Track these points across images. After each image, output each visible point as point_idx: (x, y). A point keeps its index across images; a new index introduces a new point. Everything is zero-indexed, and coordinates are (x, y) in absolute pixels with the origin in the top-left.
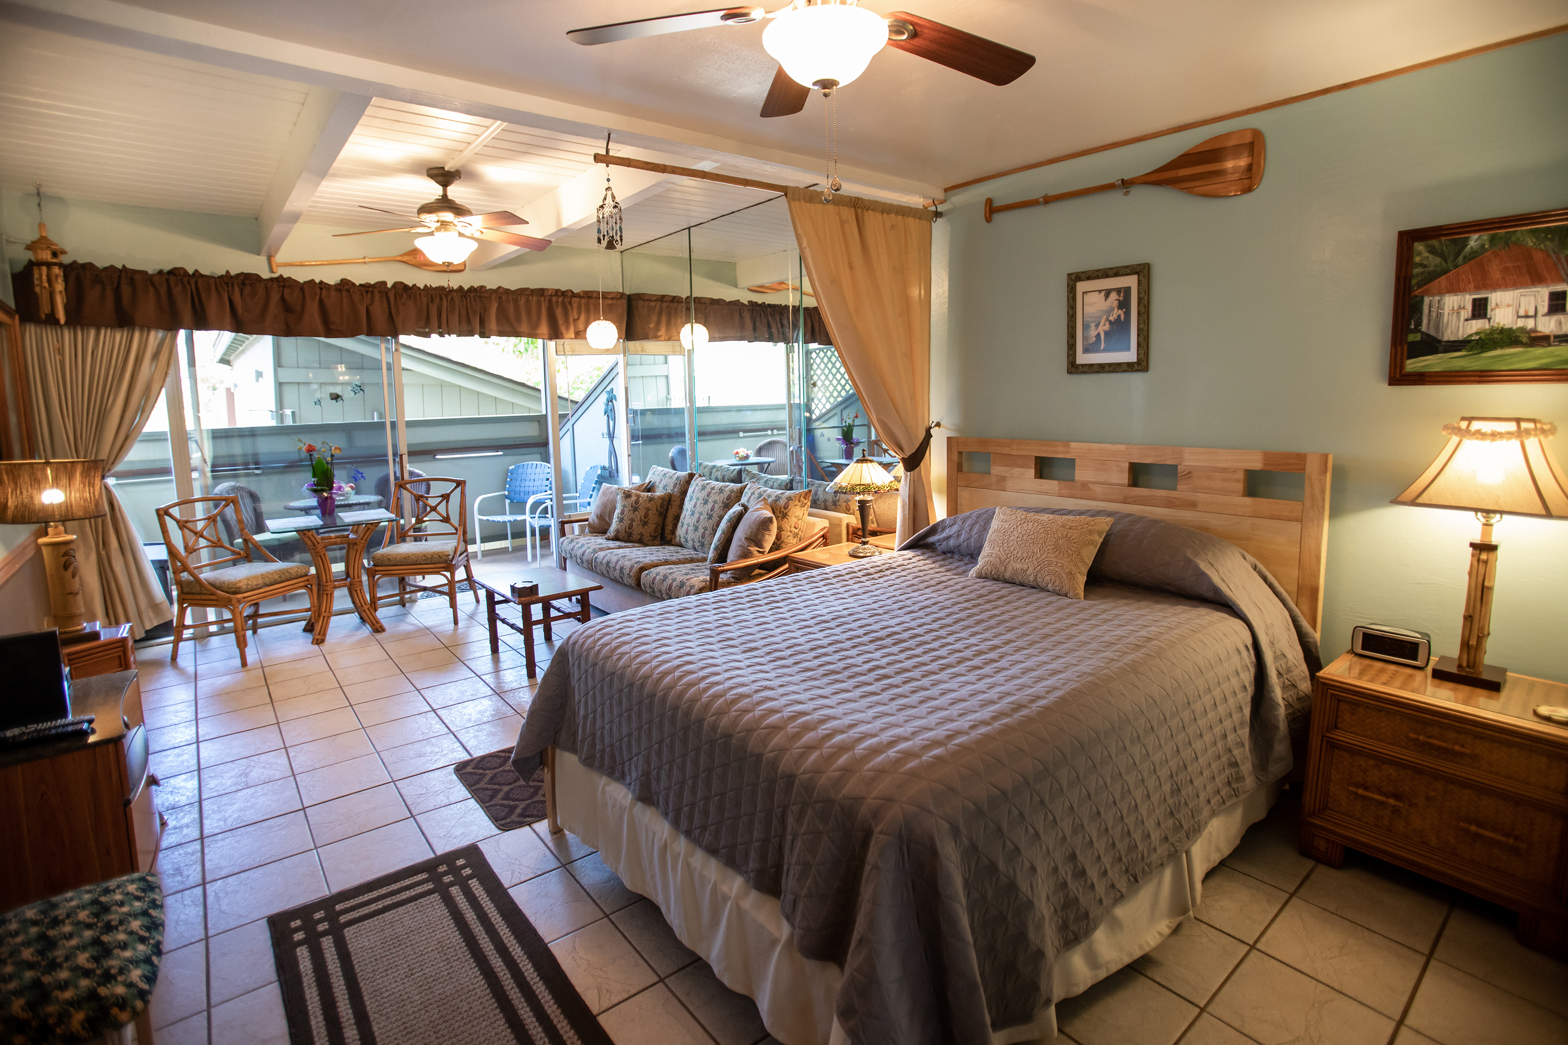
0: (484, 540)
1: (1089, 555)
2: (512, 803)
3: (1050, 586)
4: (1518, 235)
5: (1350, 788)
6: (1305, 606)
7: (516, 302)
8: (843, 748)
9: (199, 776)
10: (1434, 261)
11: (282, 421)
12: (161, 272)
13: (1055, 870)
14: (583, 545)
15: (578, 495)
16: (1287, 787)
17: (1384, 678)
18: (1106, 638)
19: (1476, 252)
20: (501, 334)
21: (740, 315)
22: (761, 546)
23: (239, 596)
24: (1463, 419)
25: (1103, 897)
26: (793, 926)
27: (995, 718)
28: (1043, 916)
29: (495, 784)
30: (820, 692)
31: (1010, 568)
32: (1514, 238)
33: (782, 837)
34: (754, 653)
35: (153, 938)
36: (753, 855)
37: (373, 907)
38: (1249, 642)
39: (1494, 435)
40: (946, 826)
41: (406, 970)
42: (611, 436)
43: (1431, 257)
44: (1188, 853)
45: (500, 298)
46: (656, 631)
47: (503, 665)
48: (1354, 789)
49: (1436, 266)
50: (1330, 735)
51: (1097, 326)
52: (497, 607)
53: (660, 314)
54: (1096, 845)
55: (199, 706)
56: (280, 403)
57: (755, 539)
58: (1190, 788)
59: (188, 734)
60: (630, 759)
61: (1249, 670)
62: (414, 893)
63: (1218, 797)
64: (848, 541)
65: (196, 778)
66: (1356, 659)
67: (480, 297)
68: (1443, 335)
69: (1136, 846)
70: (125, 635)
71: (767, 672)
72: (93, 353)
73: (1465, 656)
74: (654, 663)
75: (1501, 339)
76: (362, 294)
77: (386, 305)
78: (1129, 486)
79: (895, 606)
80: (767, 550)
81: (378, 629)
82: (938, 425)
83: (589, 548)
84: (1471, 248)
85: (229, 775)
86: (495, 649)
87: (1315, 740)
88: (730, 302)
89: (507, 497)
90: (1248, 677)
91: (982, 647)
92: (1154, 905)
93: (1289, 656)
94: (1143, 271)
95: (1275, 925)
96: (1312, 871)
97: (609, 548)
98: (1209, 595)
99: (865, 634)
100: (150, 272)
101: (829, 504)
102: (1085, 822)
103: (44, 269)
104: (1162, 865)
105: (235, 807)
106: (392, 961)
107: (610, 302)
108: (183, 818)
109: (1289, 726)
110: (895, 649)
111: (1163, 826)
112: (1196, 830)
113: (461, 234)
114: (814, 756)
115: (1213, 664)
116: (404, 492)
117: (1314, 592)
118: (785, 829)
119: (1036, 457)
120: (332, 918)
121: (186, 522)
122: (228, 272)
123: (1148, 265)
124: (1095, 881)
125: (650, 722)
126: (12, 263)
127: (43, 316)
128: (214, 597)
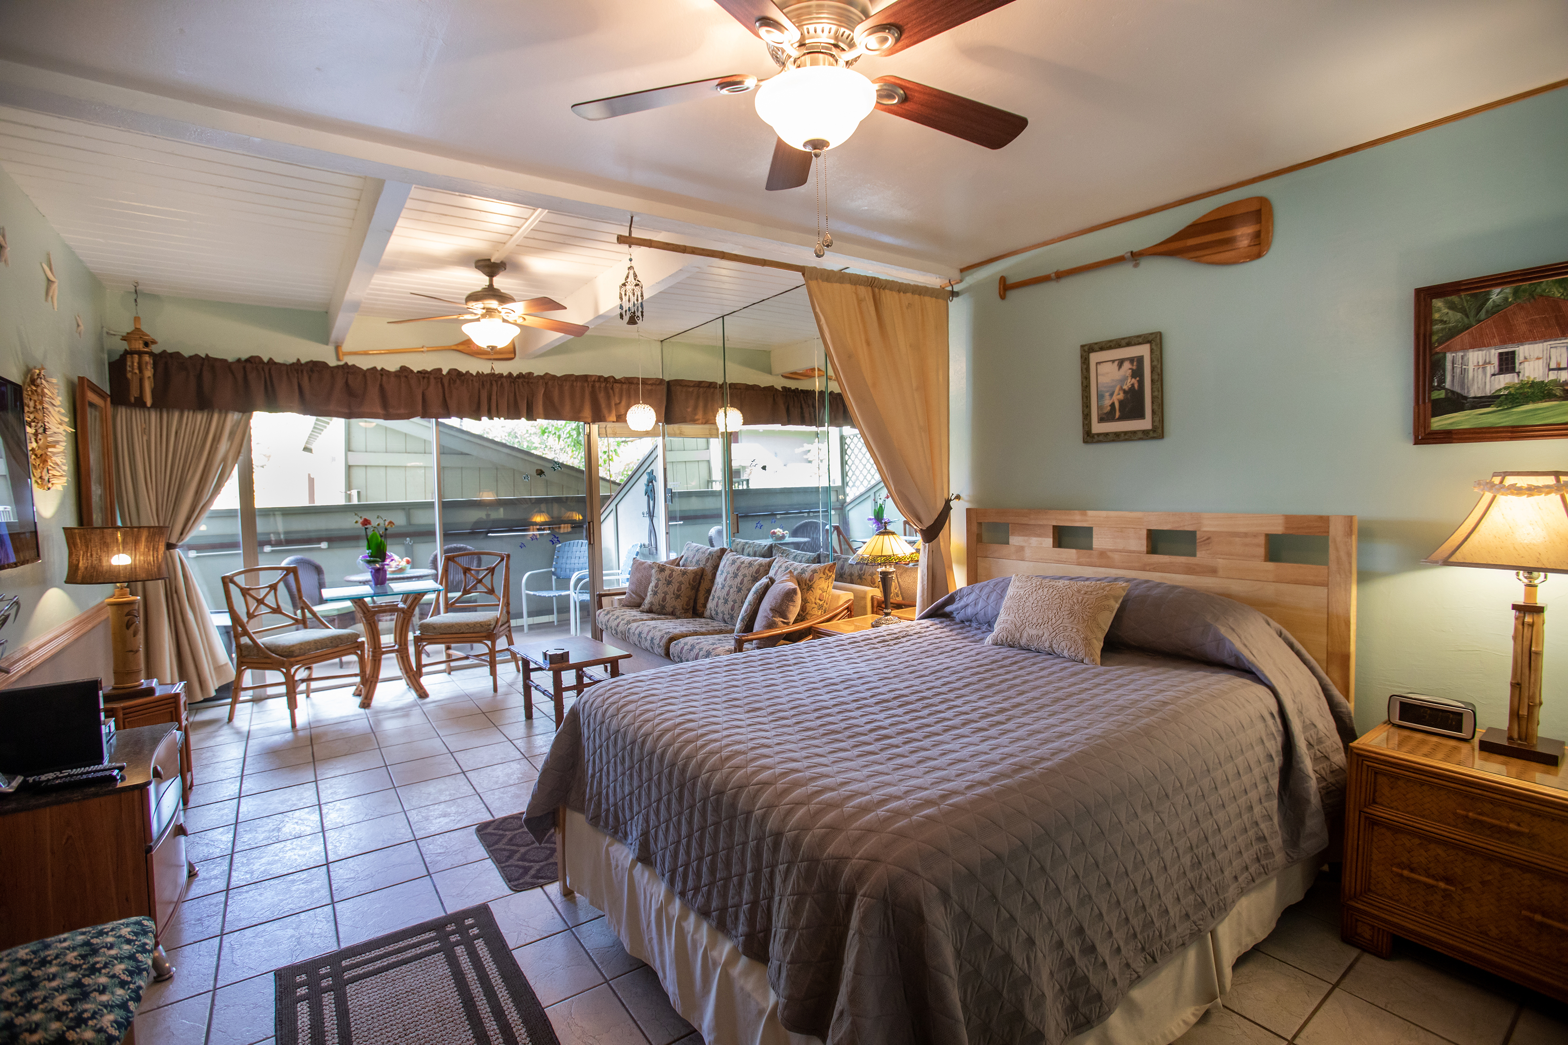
0: (531, 614)
1: (1106, 620)
2: (527, 864)
3: (1065, 652)
4: (1543, 286)
5: (1394, 869)
6: (1336, 675)
7: (561, 387)
8: (831, 805)
9: (236, 829)
10: (1454, 317)
11: (350, 500)
12: (239, 360)
13: (1060, 944)
14: (618, 617)
15: (620, 571)
16: (1326, 868)
17: (1426, 749)
18: (1120, 702)
19: (1499, 306)
20: (547, 417)
21: (774, 400)
22: (785, 617)
23: (292, 659)
24: (1495, 474)
25: (1117, 977)
26: (778, 995)
27: (994, 779)
28: (1043, 995)
29: (513, 845)
30: (817, 750)
31: (1025, 635)
32: (1539, 290)
33: (771, 899)
34: (757, 713)
35: (135, 983)
36: (742, 918)
37: (378, 964)
38: (1275, 709)
39: (1531, 490)
40: (935, 890)
41: (401, 1030)
42: (651, 515)
43: (1451, 312)
44: (1213, 933)
45: (546, 384)
46: (665, 691)
47: (537, 731)
48: (1399, 871)
49: (1456, 321)
50: (1369, 811)
51: (1112, 395)
52: (532, 674)
53: (698, 398)
54: (1106, 918)
55: (247, 763)
56: (349, 486)
57: (780, 610)
58: (1212, 862)
59: (232, 789)
60: (632, 818)
61: (1275, 739)
62: (419, 952)
63: (1246, 874)
64: (873, 613)
65: (233, 831)
66: (1393, 730)
67: (528, 383)
68: (1468, 392)
69: (1152, 922)
70: (178, 691)
71: (767, 731)
72: (176, 433)
73: (1516, 727)
74: (656, 721)
75: (1533, 393)
76: (419, 380)
77: (441, 390)
78: (1148, 552)
79: (907, 670)
80: (792, 620)
81: (422, 694)
82: (958, 497)
83: (623, 620)
84: (1494, 301)
85: (263, 829)
86: (529, 716)
87: (1352, 817)
88: (765, 388)
89: (554, 573)
90: (1275, 746)
91: (990, 709)
92: (1178, 990)
93: (1320, 726)
94: (1155, 340)
95: (1315, 1019)
96: (1356, 960)
97: (642, 620)
98: (1231, 661)
99: (872, 696)
100: (230, 360)
101: (855, 577)
102: (1093, 893)
103: (136, 357)
104: (1183, 944)
105: (263, 861)
106: (388, 1020)
107: (649, 387)
108: (213, 869)
109: (1322, 801)
110: (900, 711)
111: (1183, 902)
112: (1222, 909)
113: (504, 321)
114: (801, 812)
115: (1235, 731)
117: (1345, 659)
118: (773, 891)
119: (1054, 526)
120: (337, 974)
121: (249, 589)
122: (298, 360)
123: (1160, 334)
124: (1107, 959)
125: (650, 779)
126: (110, 353)
127: (133, 399)
128: (269, 661)
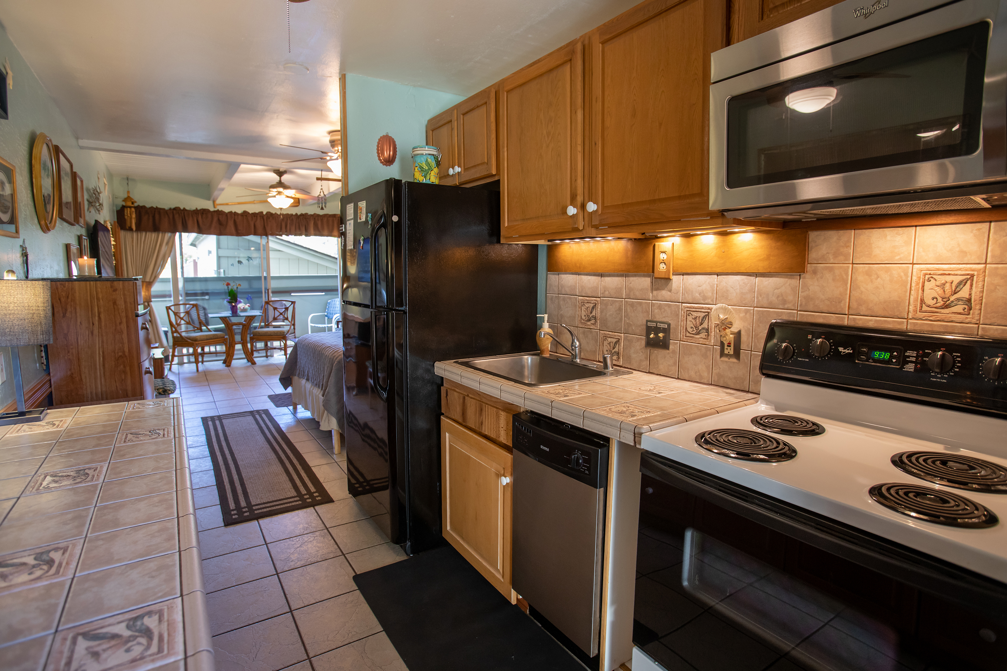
7: (322, 220)
11: (220, 275)
12: (170, 209)
20: (315, 235)
23: (197, 342)
37: (232, 417)
45: (315, 218)
56: (219, 267)
62: (244, 416)
67: (305, 218)
72: (144, 242)
76: (252, 217)
77: (263, 222)
81: (254, 363)
85: (191, 395)
89: (326, 316)
100: (166, 209)
103: (128, 208)
105: (192, 401)
113: (286, 196)
116: (269, 306)
120: (219, 418)
121: (177, 313)
122: (197, 209)
126: (117, 206)
127: (127, 228)
128: (187, 343)
